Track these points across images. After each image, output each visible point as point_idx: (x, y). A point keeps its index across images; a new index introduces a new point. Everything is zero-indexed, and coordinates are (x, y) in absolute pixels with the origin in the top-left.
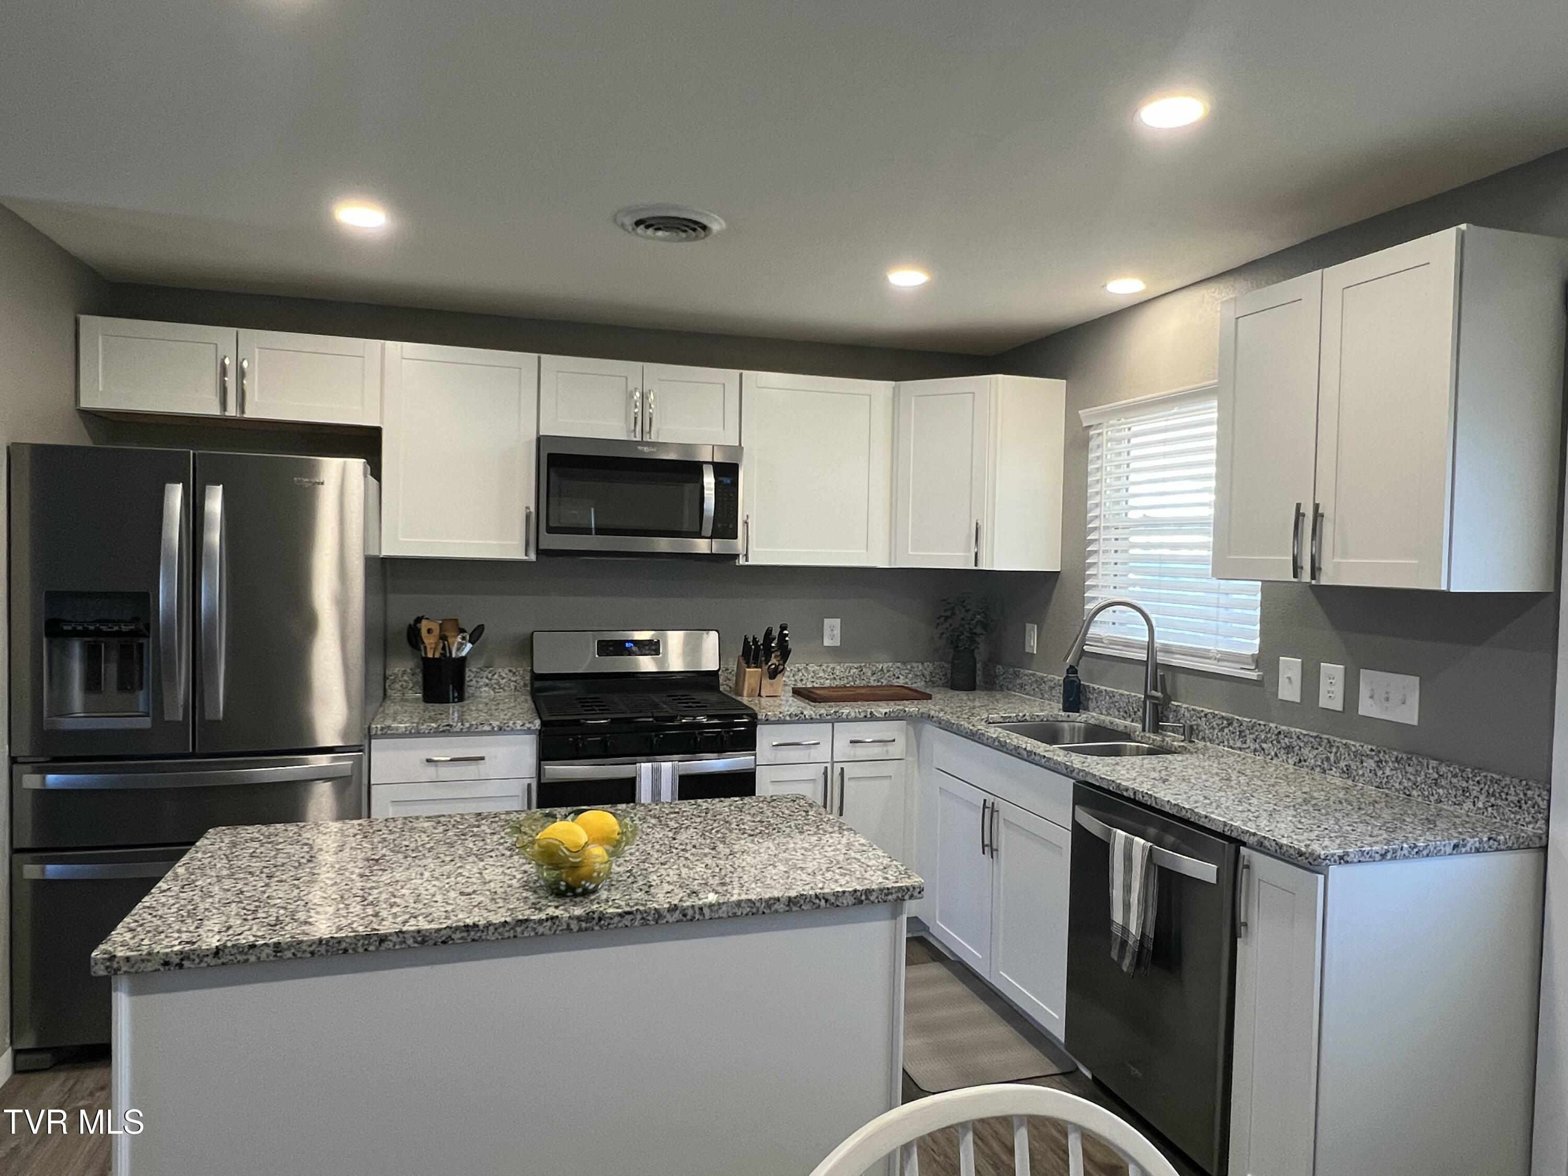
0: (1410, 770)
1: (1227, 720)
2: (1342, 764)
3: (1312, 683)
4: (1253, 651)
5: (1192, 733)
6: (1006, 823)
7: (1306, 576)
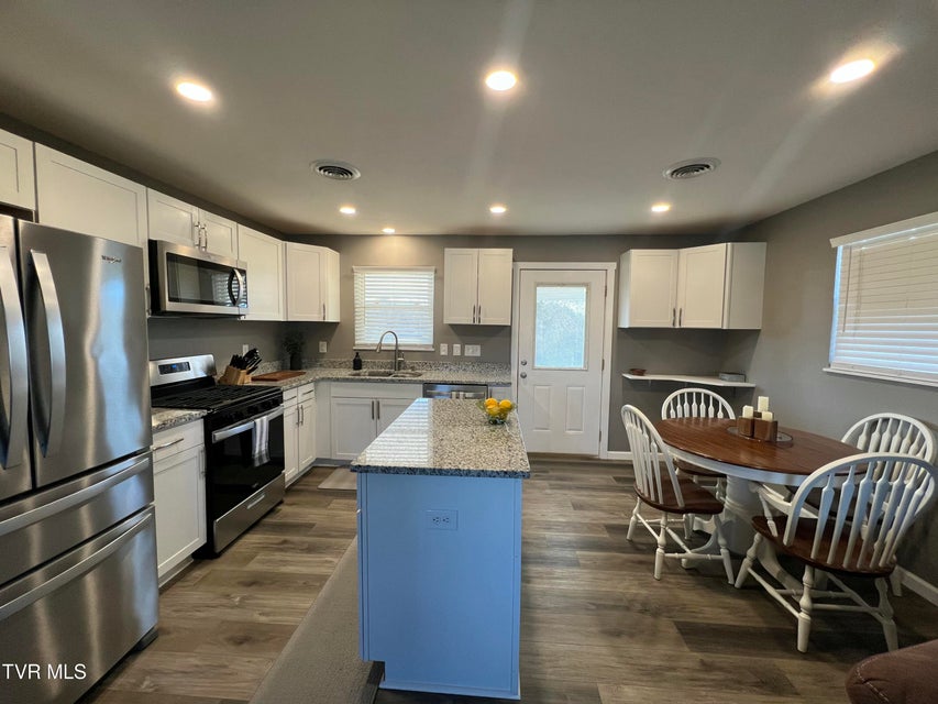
0: (481, 366)
1: (425, 363)
2: (463, 368)
3: (450, 349)
4: (432, 343)
5: (413, 368)
6: (384, 405)
7: (477, 323)
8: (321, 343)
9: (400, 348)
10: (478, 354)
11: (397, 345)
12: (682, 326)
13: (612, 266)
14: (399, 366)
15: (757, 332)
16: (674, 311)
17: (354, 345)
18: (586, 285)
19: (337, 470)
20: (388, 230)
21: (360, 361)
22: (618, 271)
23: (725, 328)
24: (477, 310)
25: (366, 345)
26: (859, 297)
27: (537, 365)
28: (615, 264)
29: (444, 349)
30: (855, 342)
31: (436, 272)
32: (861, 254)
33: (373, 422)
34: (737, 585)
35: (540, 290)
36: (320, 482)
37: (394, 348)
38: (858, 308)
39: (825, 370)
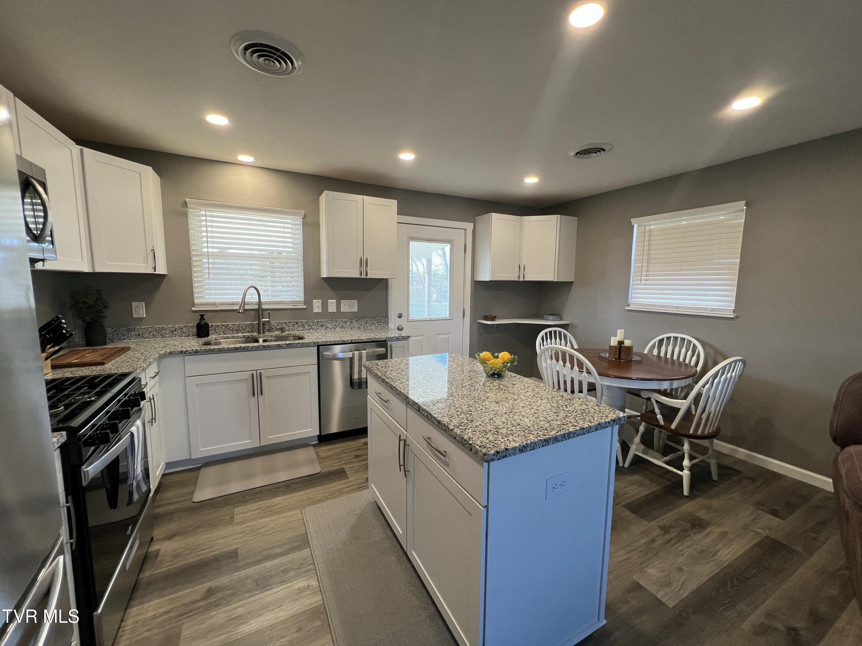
0: (359, 322)
1: (296, 322)
2: (341, 325)
3: (325, 306)
4: (302, 299)
5: (282, 330)
6: (268, 377)
7: (364, 276)
8: (134, 304)
9: (264, 307)
10: (355, 309)
11: (260, 303)
12: (526, 279)
13: (470, 226)
14: (261, 328)
15: (571, 283)
16: (519, 267)
17: (194, 305)
18: (450, 242)
19: (202, 471)
20: (245, 158)
21: (207, 325)
22: (474, 231)
23: (555, 281)
24: (364, 263)
25: (214, 304)
26: (649, 259)
27: (411, 318)
28: (472, 225)
29: (317, 306)
30: (647, 289)
31: (304, 218)
32: (650, 231)
33: (254, 400)
34: (627, 465)
35: (412, 244)
36: (192, 493)
37: (256, 307)
38: (647, 267)
39: (626, 308)
